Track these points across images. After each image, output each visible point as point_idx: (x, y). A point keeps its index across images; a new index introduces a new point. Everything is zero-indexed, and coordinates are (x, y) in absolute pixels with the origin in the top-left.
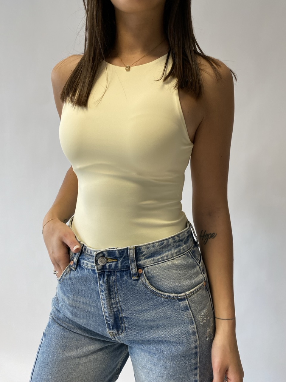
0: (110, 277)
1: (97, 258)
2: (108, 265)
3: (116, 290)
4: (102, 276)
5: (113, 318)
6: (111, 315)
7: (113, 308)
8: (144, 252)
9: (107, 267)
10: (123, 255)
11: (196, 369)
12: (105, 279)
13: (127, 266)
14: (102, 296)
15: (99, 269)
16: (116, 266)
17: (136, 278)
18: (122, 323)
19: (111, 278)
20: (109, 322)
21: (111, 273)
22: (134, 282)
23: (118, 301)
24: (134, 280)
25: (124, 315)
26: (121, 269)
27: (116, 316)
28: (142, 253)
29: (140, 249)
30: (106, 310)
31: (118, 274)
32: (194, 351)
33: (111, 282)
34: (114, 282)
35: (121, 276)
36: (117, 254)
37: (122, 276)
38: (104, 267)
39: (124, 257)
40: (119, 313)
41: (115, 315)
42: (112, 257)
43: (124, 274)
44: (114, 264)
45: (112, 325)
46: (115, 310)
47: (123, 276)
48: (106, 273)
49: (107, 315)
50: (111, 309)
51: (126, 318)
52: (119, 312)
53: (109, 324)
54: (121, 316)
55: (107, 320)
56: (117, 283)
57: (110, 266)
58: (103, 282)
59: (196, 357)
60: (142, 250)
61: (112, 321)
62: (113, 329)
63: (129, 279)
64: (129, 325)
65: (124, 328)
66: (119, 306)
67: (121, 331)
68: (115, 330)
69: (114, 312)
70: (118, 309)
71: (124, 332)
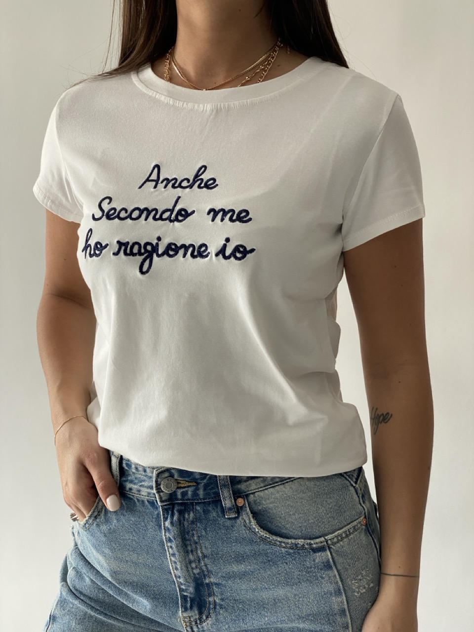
0: (184, 514)
1: (159, 480)
2: (179, 492)
3: (196, 538)
4: (170, 512)
5: (193, 585)
6: (190, 580)
7: (193, 569)
9: (179, 497)
12: (175, 518)
13: (214, 493)
14: (170, 550)
15: (164, 499)
16: (195, 494)
18: (210, 595)
19: (186, 516)
20: (185, 594)
21: (185, 507)
22: (228, 523)
23: (200, 555)
24: (229, 519)
25: (212, 580)
26: (204, 499)
27: (199, 582)
30: (178, 573)
31: (198, 508)
33: (186, 523)
34: (193, 522)
35: (204, 511)
37: (206, 512)
38: (172, 497)
39: (210, 478)
40: (205, 576)
41: (195, 580)
42: (186, 479)
43: (210, 509)
44: (190, 490)
46: (196, 571)
47: (209, 511)
48: (177, 508)
49: (181, 580)
50: (188, 570)
51: (217, 584)
52: (203, 574)
53: (184, 598)
54: (207, 581)
55: (180, 589)
56: (198, 524)
57: (184, 494)
58: (172, 523)
61: (191, 589)
62: (191, 608)
63: (220, 517)
64: (222, 600)
65: (212, 606)
66: (203, 564)
67: (206, 612)
68: (196, 612)
69: (194, 574)
70: (201, 569)
71: (213, 615)
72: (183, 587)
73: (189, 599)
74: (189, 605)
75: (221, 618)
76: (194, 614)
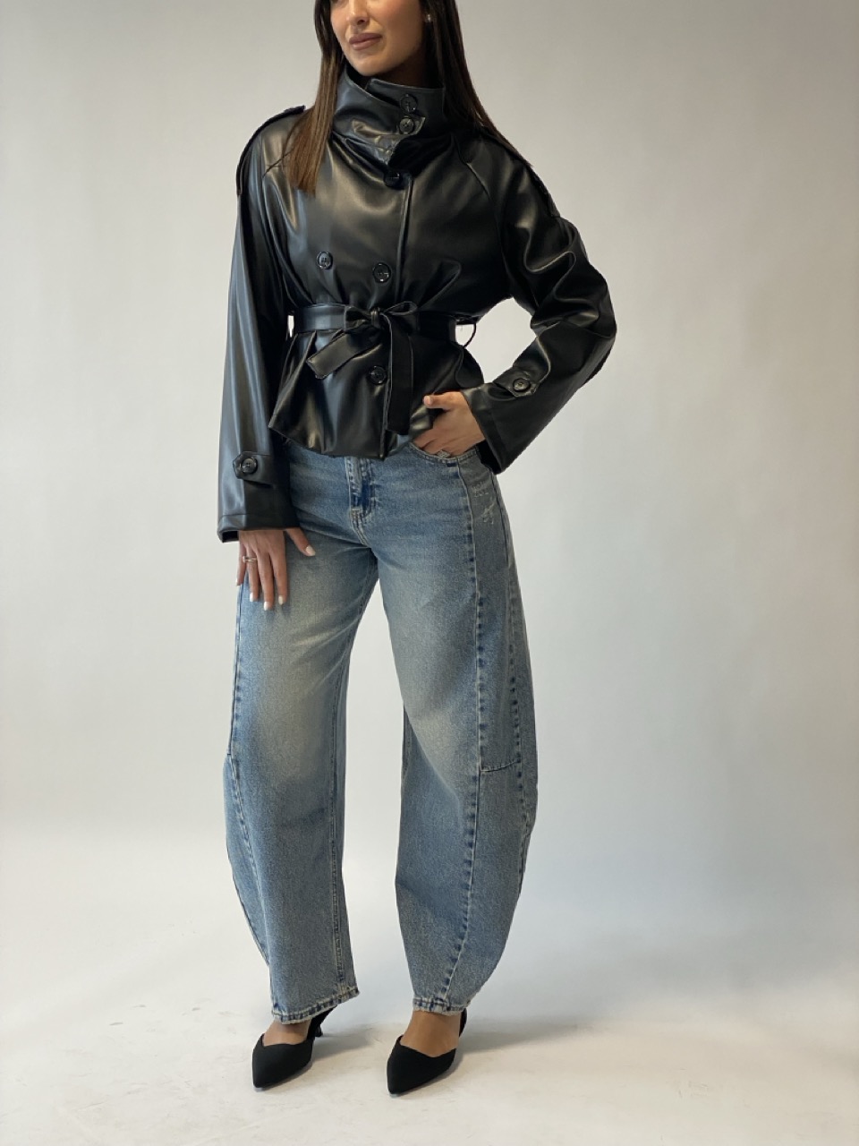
6: (359, 482)
11: (472, 560)
25: (375, 482)
32: (467, 532)
41: (363, 482)
46: (364, 474)
49: (353, 481)
51: (378, 486)
52: (369, 477)
53: (354, 497)
55: (353, 491)
59: (471, 542)
61: (359, 490)
62: (358, 505)
64: (380, 500)
65: (373, 504)
66: (369, 468)
70: (368, 473)
75: (379, 513)
76: (360, 509)
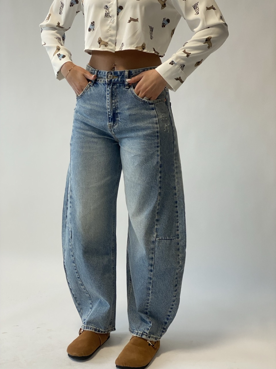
1: (108, 75)
2: (113, 80)
3: (116, 94)
5: (112, 113)
7: (113, 106)
8: (133, 74)
9: (113, 81)
10: (122, 74)
12: (111, 86)
13: (123, 80)
14: (108, 98)
15: (108, 81)
16: (118, 80)
17: (128, 87)
18: (117, 118)
19: (114, 87)
20: (110, 116)
21: (114, 84)
22: (126, 89)
23: (116, 101)
24: (126, 88)
26: (120, 82)
27: (114, 112)
28: (132, 74)
29: (131, 72)
30: (109, 107)
31: (118, 84)
33: (113, 89)
34: (116, 89)
35: (119, 85)
36: (119, 73)
37: (120, 86)
38: (111, 81)
39: (123, 75)
40: (116, 110)
42: (116, 75)
43: (121, 85)
44: (116, 79)
45: (111, 118)
48: (112, 84)
50: (112, 107)
54: (117, 112)
56: (117, 89)
57: (114, 80)
58: (109, 88)
60: (133, 73)
63: (123, 88)
67: (115, 123)
68: (112, 123)
69: (113, 109)
71: (117, 124)
72: (109, 114)
73: (110, 119)
74: (110, 121)
